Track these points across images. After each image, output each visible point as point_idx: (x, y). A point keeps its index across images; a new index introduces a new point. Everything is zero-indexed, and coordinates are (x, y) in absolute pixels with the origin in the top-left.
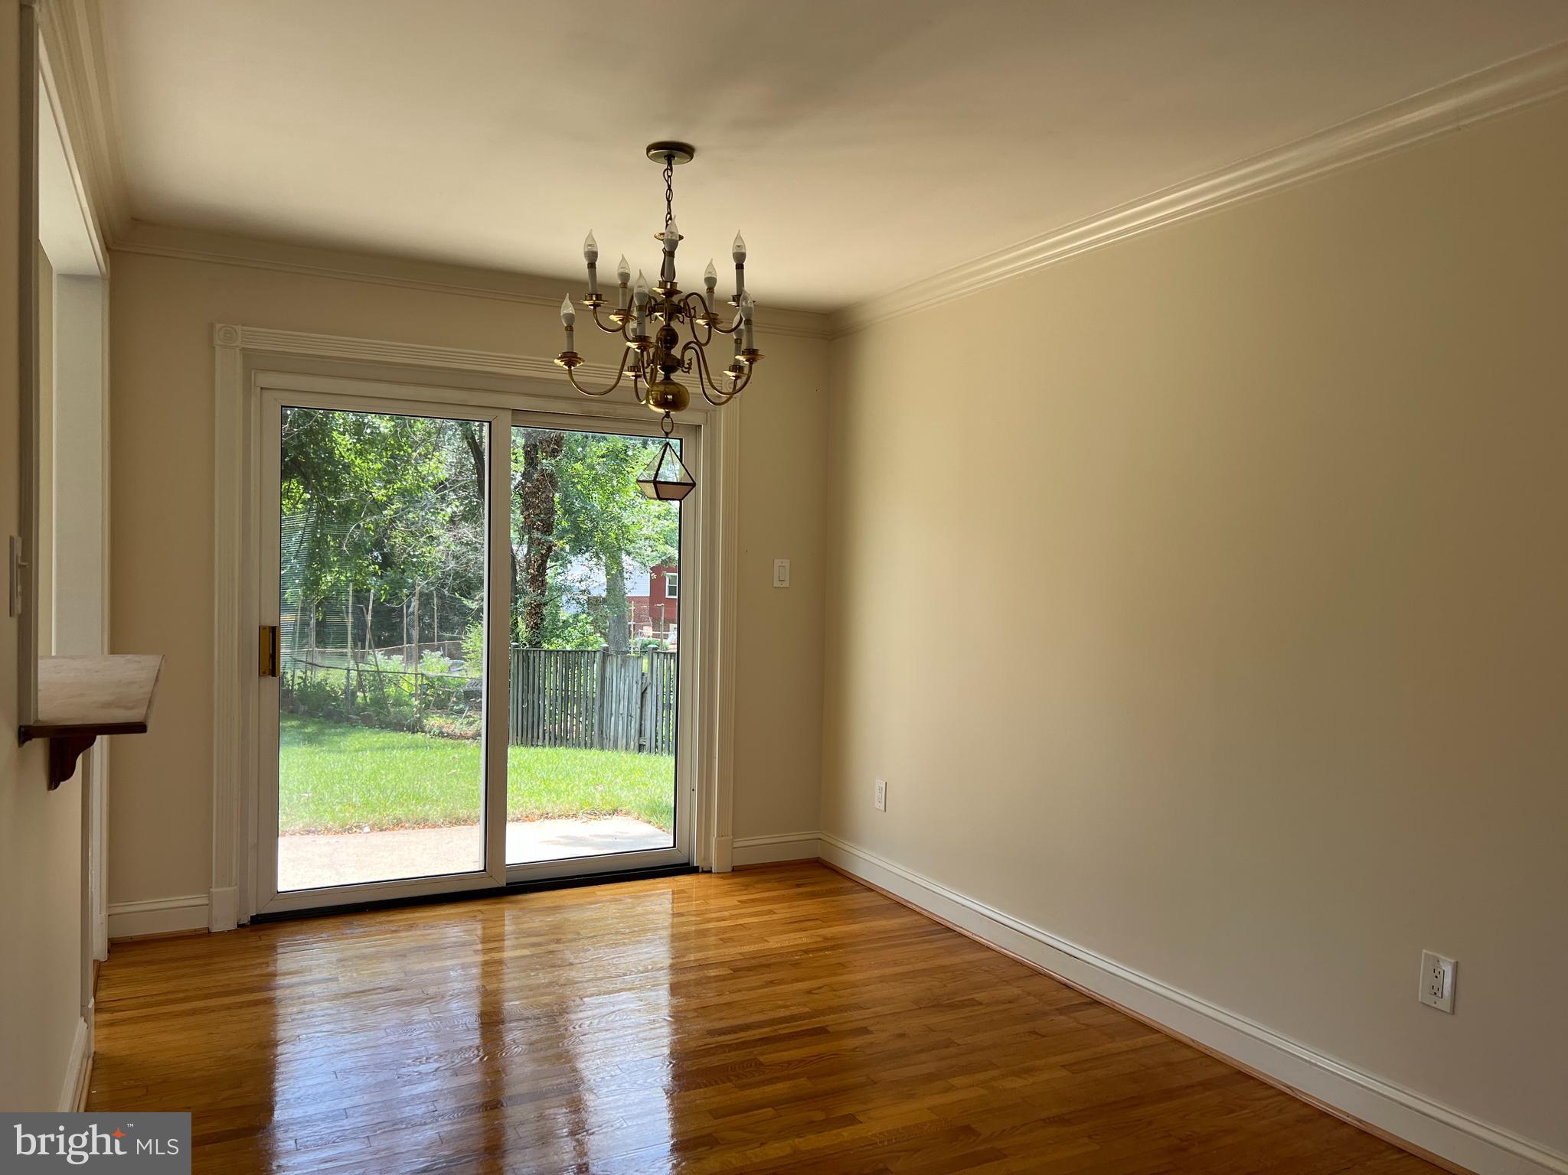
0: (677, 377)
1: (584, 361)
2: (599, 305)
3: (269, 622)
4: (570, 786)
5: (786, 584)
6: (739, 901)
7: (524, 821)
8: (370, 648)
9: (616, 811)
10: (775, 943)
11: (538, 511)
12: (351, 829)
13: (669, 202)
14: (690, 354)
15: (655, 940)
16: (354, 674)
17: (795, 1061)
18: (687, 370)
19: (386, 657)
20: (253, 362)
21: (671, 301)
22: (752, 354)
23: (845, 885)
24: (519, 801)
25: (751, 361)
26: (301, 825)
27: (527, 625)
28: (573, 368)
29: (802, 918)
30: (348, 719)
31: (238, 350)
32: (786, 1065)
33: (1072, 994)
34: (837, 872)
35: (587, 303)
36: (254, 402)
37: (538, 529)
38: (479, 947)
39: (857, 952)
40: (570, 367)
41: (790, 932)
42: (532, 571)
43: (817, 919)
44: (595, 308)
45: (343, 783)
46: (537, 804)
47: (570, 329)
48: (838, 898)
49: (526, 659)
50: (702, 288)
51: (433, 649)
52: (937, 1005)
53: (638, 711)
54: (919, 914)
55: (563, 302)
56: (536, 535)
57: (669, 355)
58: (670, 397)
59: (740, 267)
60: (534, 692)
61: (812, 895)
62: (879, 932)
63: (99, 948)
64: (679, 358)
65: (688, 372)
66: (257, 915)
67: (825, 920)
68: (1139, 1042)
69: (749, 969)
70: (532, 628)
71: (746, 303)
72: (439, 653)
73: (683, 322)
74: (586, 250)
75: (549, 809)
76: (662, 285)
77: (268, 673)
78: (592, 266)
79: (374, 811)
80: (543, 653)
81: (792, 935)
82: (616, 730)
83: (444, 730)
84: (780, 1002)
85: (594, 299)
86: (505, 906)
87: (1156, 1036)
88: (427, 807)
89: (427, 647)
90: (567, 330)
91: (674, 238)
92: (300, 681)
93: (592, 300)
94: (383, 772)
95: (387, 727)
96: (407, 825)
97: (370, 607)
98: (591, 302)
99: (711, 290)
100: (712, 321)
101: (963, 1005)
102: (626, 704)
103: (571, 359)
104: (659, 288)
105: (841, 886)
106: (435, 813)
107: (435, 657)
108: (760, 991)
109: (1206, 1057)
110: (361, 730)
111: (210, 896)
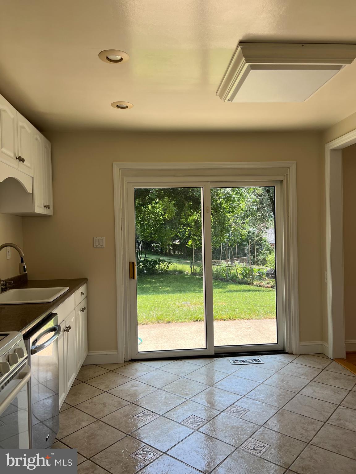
30: (228, 281)
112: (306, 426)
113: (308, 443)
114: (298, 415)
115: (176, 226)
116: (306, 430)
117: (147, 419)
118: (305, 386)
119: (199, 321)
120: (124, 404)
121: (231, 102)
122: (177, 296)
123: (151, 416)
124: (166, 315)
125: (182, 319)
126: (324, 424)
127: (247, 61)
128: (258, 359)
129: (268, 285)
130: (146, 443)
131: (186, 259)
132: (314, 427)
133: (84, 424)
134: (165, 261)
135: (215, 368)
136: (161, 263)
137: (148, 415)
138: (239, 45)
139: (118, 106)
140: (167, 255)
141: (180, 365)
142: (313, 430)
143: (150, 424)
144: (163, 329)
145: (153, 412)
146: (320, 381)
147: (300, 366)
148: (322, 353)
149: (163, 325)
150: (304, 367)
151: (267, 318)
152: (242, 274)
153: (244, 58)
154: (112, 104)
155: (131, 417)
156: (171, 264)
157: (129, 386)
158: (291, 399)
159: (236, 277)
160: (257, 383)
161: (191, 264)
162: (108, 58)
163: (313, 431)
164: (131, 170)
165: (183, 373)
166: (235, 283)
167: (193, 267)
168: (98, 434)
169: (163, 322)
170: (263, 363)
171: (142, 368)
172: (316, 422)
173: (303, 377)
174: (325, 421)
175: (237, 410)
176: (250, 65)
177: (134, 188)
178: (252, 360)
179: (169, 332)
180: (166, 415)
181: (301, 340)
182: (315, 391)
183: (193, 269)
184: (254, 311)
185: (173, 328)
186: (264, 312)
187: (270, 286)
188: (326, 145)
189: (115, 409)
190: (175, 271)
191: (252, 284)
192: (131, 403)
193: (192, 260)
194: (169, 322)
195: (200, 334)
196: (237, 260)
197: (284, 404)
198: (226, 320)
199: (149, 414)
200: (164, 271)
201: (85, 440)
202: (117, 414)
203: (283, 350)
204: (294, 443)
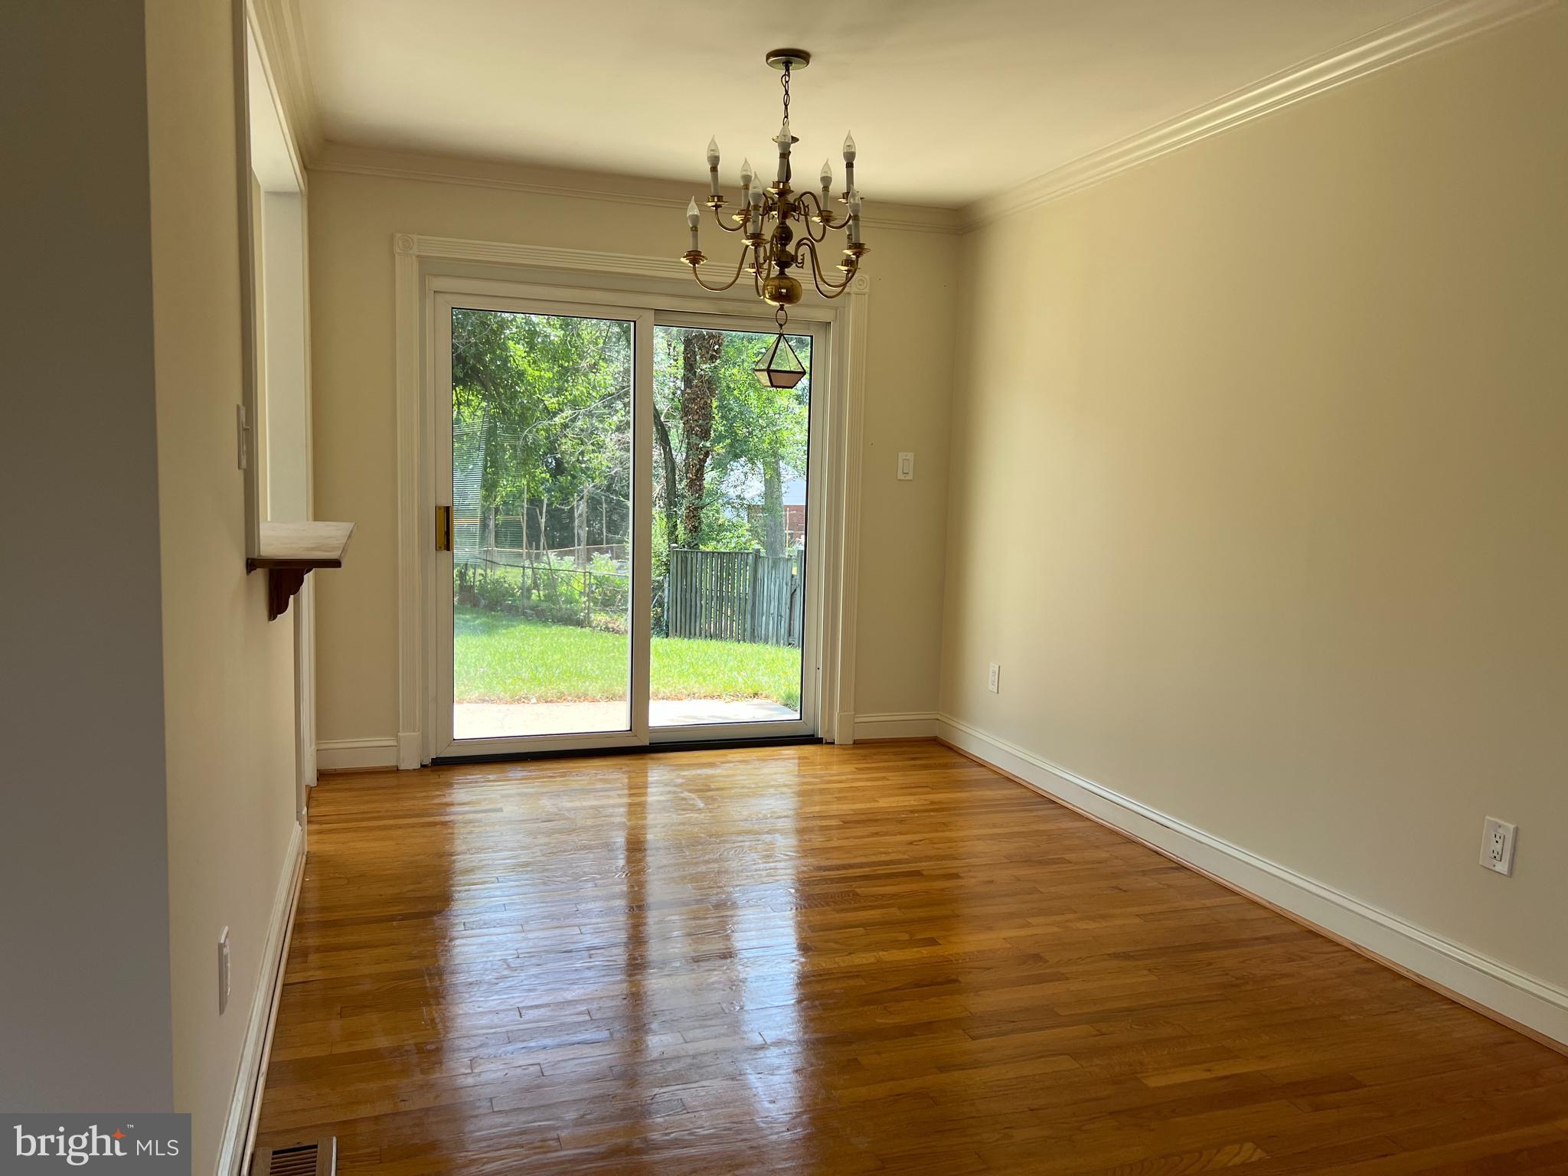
0: (791, 271)
1: (707, 259)
2: (720, 206)
3: (444, 503)
4: (716, 671)
5: (910, 477)
6: (857, 768)
7: (673, 699)
8: (544, 549)
9: (757, 694)
10: (884, 803)
11: (696, 417)
12: (519, 700)
13: (786, 106)
14: (804, 250)
15: (776, 794)
16: (529, 572)
17: (889, 894)
18: (801, 265)
19: (559, 558)
20: (428, 268)
21: (787, 200)
22: (859, 248)
23: (957, 761)
24: (669, 681)
25: (858, 254)
26: (477, 695)
27: (685, 527)
28: (697, 265)
29: (913, 785)
30: (524, 614)
31: (414, 257)
32: (880, 897)
33: (1162, 859)
34: (952, 749)
35: (710, 204)
36: (429, 303)
37: (696, 435)
38: (626, 792)
39: (961, 815)
40: (694, 265)
41: (900, 795)
42: (691, 476)
43: (927, 787)
44: (716, 209)
45: (515, 661)
46: (686, 684)
47: (695, 229)
48: (948, 771)
49: (684, 560)
50: (817, 187)
51: (602, 552)
52: (1027, 861)
53: (788, 611)
54: (1025, 787)
55: (689, 204)
56: (694, 439)
57: (783, 251)
58: (784, 291)
59: (850, 166)
60: (691, 592)
61: (926, 767)
62: (985, 800)
63: (310, 777)
64: (793, 254)
65: (802, 267)
66: (437, 758)
67: (934, 788)
68: (1218, 901)
69: (857, 822)
70: (691, 531)
71: (854, 199)
72: (609, 555)
73: (798, 220)
74: (709, 155)
75: (695, 690)
76: (776, 185)
77: (443, 548)
78: (714, 169)
79: (540, 685)
80: (699, 554)
81: (901, 798)
82: (767, 629)
83: (610, 625)
84: (883, 850)
85: (716, 200)
86: (649, 762)
87: (1237, 897)
88: (587, 683)
89: (598, 550)
90: (692, 230)
91: (787, 141)
92: (481, 578)
93: (714, 201)
94: (550, 653)
95: (559, 621)
96: (569, 698)
97: (544, 511)
98: (713, 204)
99: (826, 188)
100: (827, 219)
101: (1054, 862)
102: (776, 604)
103: (695, 257)
104: (773, 188)
105: (954, 761)
106: (593, 689)
107: (604, 559)
108: (867, 840)
109: (1279, 917)
110: (535, 623)
111: (398, 739)
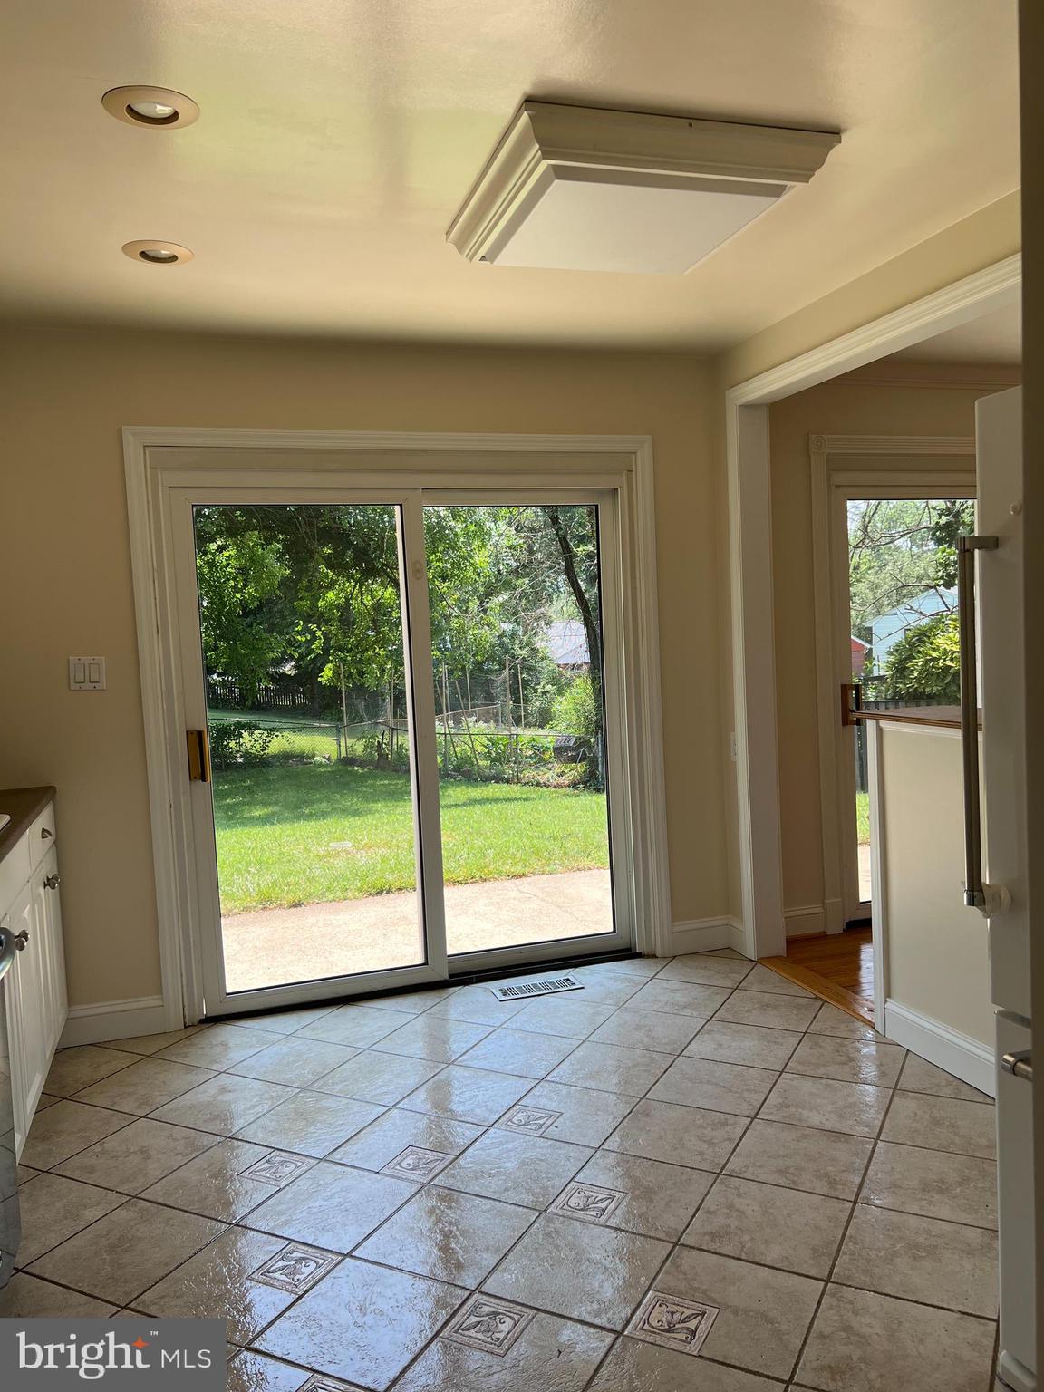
112: (708, 1131)
113: (719, 1174)
114: (688, 1109)
115: (284, 618)
116: (711, 1144)
117: (283, 1175)
118: (696, 1035)
119: (388, 893)
120: (205, 1143)
121: (489, 263)
122: (306, 829)
123: (293, 1166)
124: (288, 885)
125: (336, 891)
126: (751, 1122)
127: (546, 155)
128: (568, 980)
129: (561, 780)
130: (291, 1238)
131: (319, 719)
132: (727, 1132)
133: (91, 1214)
134: (257, 728)
135: (453, 1014)
136: (245, 734)
137: (282, 1163)
138: (523, 107)
139: (144, 255)
140: (258, 708)
141: (354, 1019)
142: (725, 1140)
143: (294, 1187)
144: (284, 925)
145: (295, 1154)
146: (730, 1017)
147: (676, 985)
148: (728, 948)
149: (279, 912)
150: (686, 989)
151: (572, 869)
152: (487, 756)
153: (537, 146)
154: (127, 248)
155: (232, 1176)
156: (277, 736)
157: (213, 1092)
158: (665, 1072)
159: (472, 764)
160: (573, 1042)
161: (338, 731)
162: (130, 110)
163: (726, 1142)
164: (180, 449)
165: (365, 1038)
166: (469, 781)
167: (343, 740)
168: (139, 1235)
169: (280, 906)
170: (582, 988)
171: (240, 1041)
172: (732, 1119)
173: (688, 1012)
174: (753, 1114)
175: (529, 1117)
176: (553, 166)
177: (193, 506)
178: (551, 983)
179: (301, 931)
180: (337, 1157)
181: (675, 917)
182: (720, 1045)
183: (343, 748)
184: (537, 853)
185: (312, 920)
186: (565, 853)
187: (567, 782)
188: (728, 392)
189: (180, 1160)
190: (286, 757)
191: (516, 781)
192: (226, 1137)
193: (340, 719)
194: (297, 905)
195: (393, 928)
196: (470, 716)
197: (650, 1086)
198: (461, 883)
199: (286, 1161)
200: (256, 757)
201: (105, 1256)
202: (189, 1174)
203: (628, 950)
204: (684, 1177)
